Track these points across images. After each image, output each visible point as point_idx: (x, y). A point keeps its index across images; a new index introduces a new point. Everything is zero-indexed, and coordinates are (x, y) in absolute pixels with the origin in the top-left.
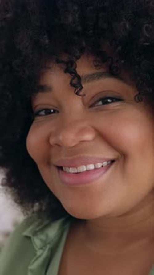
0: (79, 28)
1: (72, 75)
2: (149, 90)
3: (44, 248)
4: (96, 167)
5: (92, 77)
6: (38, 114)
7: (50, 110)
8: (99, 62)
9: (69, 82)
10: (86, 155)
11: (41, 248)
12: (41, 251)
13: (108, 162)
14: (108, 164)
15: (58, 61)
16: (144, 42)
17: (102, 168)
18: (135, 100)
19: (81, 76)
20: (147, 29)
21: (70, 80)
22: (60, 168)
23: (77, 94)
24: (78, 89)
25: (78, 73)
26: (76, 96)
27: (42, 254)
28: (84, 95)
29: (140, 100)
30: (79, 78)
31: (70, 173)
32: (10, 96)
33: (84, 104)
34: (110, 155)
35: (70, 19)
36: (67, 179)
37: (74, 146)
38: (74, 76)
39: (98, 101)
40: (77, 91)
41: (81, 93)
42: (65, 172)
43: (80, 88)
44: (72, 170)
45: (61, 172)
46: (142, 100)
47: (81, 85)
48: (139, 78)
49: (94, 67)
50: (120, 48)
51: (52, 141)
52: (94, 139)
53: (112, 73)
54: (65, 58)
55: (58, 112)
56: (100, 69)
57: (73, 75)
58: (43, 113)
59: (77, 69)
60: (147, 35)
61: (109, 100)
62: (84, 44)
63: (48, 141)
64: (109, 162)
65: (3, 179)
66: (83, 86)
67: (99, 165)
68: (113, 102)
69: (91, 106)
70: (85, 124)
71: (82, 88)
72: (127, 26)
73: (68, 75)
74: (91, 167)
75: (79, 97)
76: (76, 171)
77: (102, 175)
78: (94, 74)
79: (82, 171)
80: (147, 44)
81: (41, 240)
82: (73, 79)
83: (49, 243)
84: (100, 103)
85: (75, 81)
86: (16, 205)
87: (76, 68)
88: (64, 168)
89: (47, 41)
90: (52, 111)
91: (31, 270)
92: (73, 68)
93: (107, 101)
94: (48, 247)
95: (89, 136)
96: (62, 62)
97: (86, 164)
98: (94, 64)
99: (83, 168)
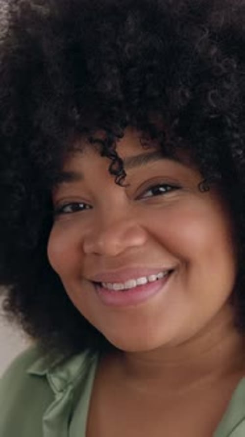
0: (121, 97)
1: (111, 159)
2: (218, 176)
3: (65, 390)
4: (150, 280)
5: (137, 160)
6: (61, 211)
7: (78, 204)
8: (148, 139)
9: (107, 169)
10: (135, 265)
11: (61, 391)
12: (61, 394)
13: (164, 272)
14: (165, 276)
15: (92, 141)
16: (211, 114)
17: (157, 281)
18: (199, 189)
19: (123, 159)
20: (213, 96)
21: (108, 166)
22: (98, 284)
23: (119, 184)
24: (120, 177)
25: (120, 156)
26: (117, 186)
27: (61, 400)
28: (128, 185)
29: (207, 189)
30: (121, 162)
31: (114, 290)
32: (23, 189)
33: (128, 196)
34: (167, 263)
35: (110, 87)
36: (110, 299)
37: (119, 255)
38: (114, 160)
39: (147, 190)
40: (118, 179)
41: (124, 183)
42: (107, 289)
43: (122, 176)
44: (117, 287)
45: (99, 289)
46: (208, 190)
47: (124, 172)
48: (203, 161)
49: (141, 147)
50: (176, 121)
51: (88, 248)
52: (145, 244)
53: (165, 153)
54: (100, 135)
55: (91, 207)
56: (148, 148)
57: (113, 158)
58: (68, 209)
59: (117, 150)
60: (214, 106)
61: (162, 189)
62: (127, 118)
63: (81, 247)
64: (166, 273)
65: (6, 300)
66: (127, 172)
67: (153, 278)
68: (167, 191)
69: (138, 198)
70: (132, 224)
71: (125, 175)
72: (187, 94)
73: (106, 158)
74: (143, 281)
75: (122, 188)
76: (123, 288)
77: (157, 291)
78: (140, 156)
79: (130, 287)
80: (212, 116)
81: (61, 379)
82: (113, 163)
83: (71, 383)
84: (150, 193)
85: (115, 167)
86: (28, 336)
87: (115, 148)
88: (104, 284)
89: (77, 117)
90: (82, 206)
91: (46, 422)
92: (111, 148)
93: (159, 190)
94: (70, 388)
95: (139, 240)
96: (97, 141)
97: (136, 277)
98: (140, 141)
99: (132, 283)
